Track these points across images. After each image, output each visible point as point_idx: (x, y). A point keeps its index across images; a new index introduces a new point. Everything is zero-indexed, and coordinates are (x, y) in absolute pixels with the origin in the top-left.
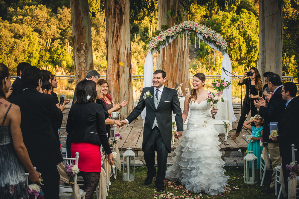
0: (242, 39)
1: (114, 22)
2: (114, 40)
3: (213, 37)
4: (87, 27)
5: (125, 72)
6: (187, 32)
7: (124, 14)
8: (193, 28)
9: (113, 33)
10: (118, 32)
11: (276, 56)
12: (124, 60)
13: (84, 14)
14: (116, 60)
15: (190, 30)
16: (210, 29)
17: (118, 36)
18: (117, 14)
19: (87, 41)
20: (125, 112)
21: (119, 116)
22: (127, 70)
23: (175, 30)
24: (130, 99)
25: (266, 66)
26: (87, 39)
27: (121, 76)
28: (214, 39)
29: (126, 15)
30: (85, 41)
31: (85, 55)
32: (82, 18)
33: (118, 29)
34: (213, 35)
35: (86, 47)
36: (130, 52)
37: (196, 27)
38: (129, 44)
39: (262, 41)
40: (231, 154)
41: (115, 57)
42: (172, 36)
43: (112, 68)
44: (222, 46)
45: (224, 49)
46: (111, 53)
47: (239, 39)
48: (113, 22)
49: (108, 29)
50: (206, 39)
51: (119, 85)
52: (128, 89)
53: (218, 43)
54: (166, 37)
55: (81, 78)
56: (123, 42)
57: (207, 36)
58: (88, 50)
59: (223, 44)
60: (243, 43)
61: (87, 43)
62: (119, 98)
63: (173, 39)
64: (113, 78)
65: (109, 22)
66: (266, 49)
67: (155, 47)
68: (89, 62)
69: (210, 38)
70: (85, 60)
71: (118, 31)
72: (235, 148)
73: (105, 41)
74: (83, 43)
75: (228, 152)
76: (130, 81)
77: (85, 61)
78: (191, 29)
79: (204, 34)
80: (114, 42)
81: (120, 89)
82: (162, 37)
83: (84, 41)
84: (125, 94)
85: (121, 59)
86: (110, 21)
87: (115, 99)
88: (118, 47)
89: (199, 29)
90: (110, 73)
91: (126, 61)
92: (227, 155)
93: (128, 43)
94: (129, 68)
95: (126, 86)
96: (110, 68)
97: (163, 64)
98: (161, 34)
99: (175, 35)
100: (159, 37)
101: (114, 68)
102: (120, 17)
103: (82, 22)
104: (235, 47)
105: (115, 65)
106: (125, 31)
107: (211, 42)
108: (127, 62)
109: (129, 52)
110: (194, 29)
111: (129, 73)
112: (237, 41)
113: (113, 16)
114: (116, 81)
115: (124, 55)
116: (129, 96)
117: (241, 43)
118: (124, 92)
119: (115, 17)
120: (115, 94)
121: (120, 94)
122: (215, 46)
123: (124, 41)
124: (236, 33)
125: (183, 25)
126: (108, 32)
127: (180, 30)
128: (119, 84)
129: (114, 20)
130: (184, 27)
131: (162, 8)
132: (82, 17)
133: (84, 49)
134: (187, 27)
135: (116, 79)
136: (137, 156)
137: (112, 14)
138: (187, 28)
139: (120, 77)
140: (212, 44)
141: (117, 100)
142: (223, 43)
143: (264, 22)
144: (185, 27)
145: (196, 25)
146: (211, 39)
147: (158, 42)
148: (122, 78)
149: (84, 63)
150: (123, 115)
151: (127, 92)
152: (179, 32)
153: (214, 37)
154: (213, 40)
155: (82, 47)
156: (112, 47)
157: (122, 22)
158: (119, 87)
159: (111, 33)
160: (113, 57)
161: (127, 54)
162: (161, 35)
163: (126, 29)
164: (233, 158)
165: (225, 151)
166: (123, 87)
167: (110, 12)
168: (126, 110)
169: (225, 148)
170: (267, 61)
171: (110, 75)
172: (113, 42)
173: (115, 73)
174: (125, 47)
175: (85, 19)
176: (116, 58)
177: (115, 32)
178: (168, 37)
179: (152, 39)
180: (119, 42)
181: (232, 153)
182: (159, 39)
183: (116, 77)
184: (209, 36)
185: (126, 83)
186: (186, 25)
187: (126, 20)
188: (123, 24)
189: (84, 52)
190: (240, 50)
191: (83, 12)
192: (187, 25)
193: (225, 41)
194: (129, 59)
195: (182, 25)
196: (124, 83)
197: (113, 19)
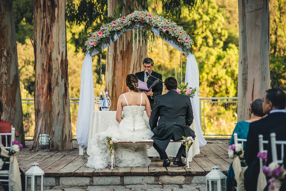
0: (229, 80)
1: (44, 18)
2: (44, 42)
3: (173, 32)
4: (10, 26)
5: (59, 85)
6: (138, 26)
7: (56, 6)
8: (146, 20)
9: (43, 32)
10: (48, 30)
11: (261, 65)
12: (58, 68)
13: (6, 8)
14: (47, 68)
15: (143, 23)
16: (168, 21)
17: (49, 36)
18: (48, 6)
19: (9, 45)
20: (59, 138)
21: (50, 143)
22: (61, 82)
23: (122, 23)
24: (66, 121)
25: (248, 79)
26: (9, 42)
27: (54, 89)
28: (175, 34)
29: (60, 9)
30: (7, 45)
31: (7, 63)
32: (3, 14)
33: (49, 26)
34: (174, 29)
35: (8, 54)
36: (66, 58)
37: (149, 19)
38: (65, 48)
39: (243, 46)
40: (193, 181)
41: (45, 64)
42: (118, 32)
43: (41, 79)
44: (185, 44)
45: (188, 47)
46: (40, 59)
47: (226, 80)
48: (42, 18)
49: (36, 27)
50: (163, 34)
51: (51, 102)
52: (64, 107)
53: (180, 39)
54: (110, 32)
55: (2, 94)
56: (56, 45)
57: (164, 31)
58: (11, 57)
59: (187, 41)
60: (231, 85)
61: (9, 48)
62: (50, 119)
63: (119, 35)
64: (43, 93)
65: (38, 18)
66: (248, 56)
67: (95, 45)
68: (13, 73)
69: (169, 33)
70: (7, 70)
71: (50, 29)
72: (199, 172)
73: (33, 43)
74: (5, 47)
75: (189, 178)
76: (66, 96)
77: (6, 72)
78: (143, 21)
79: (161, 28)
80: (44, 44)
81: (52, 107)
82: (104, 32)
83: (5, 45)
84: (58, 114)
85: (54, 67)
86: (38, 16)
87: (46, 121)
88: (49, 51)
89: (154, 21)
90: (39, 86)
91: (60, 70)
92: (188, 183)
93: (63, 46)
94: (64, 80)
95: (60, 104)
96: (39, 78)
97: (113, 80)
98: (103, 28)
99: (122, 29)
100: (100, 32)
101: (43, 79)
102: (51, 11)
103: (3, 19)
104: (221, 89)
105: (45, 76)
106: (58, 30)
107: (171, 39)
108: (62, 71)
109: (64, 58)
110: (148, 21)
111: (64, 86)
112: (223, 82)
113: (42, 9)
114: (47, 97)
115: (57, 62)
116: (65, 117)
117: (229, 85)
118: (57, 112)
119: (44, 11)
120: (46, 115)
121: (52, 114)
122: (176, 44)
123: (57, 43)
124: (222, 73)
125: (133, 16)
126: (37, 31)
127: (129, 23)
128: (51, 100)
129: (44, 15)
130: (133, 19)
131: (113, 7)
132: (3, 12)
133: (6, 56)
134: (138, 18)
135: (46, 94)
136: (59, 185)
137: (40, 7)
138: (138, 20)
139: (52, 92)
140: (172, 41)
141: (49, 122)
142: (186, 39)
143: (245, 20)
144: (135, 19)
145: (150, 16)
146: (171, 34)
147: (99, 39)
148: (54, 93)
149: (6, 75)
150: (56, 142)
151: (62, 112)
152: (128, 25)
153: (175, 31)
154: (173, 35)
155: (3, 53)
156: (41, 51)
157: (55, 18)
158: (51, 105)
159: (40, 32)
160: (43, 64)
161: (62, 61)
162: (103, 30)
163: (60, 28)
164: (196, 186)
165: (185, 176)
166: (56, 105)
167: (39, 4)
168: (60, 136)
169: (185, 172)
170: (250, 71)
171: (39, 88)
172: (42, 45)
173: (45, 86)
174: (59, 51)
175: (7, 15)
176: (46, 66)
177: (46, 31)
178: (112, 33)
179: (91, 35)
180: (51, 45)
181: (195, 179)
182: (100, 35)
183: (47, 91)
184: (167, 30)
185: (60, 100)
186: (136, 17)
187: (59, 15)
188: (56, 20)
189: (6, 59)
190: (227, 93)
191: (4, 6)
192: (138, 15)
193: (189, 37)
194: (64, 67)
195: (131, 16)
196: (58, 100)
197: (42, 13)
